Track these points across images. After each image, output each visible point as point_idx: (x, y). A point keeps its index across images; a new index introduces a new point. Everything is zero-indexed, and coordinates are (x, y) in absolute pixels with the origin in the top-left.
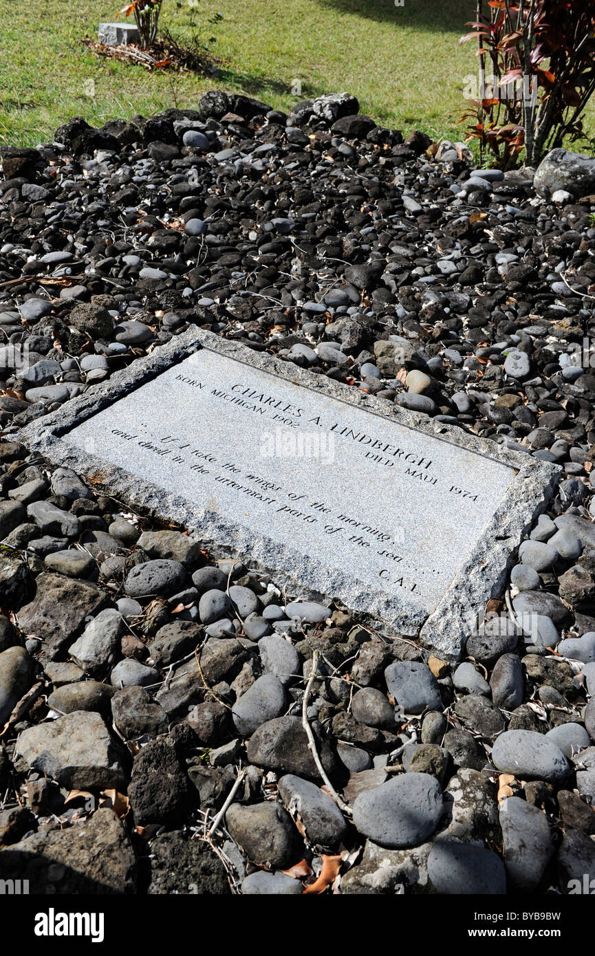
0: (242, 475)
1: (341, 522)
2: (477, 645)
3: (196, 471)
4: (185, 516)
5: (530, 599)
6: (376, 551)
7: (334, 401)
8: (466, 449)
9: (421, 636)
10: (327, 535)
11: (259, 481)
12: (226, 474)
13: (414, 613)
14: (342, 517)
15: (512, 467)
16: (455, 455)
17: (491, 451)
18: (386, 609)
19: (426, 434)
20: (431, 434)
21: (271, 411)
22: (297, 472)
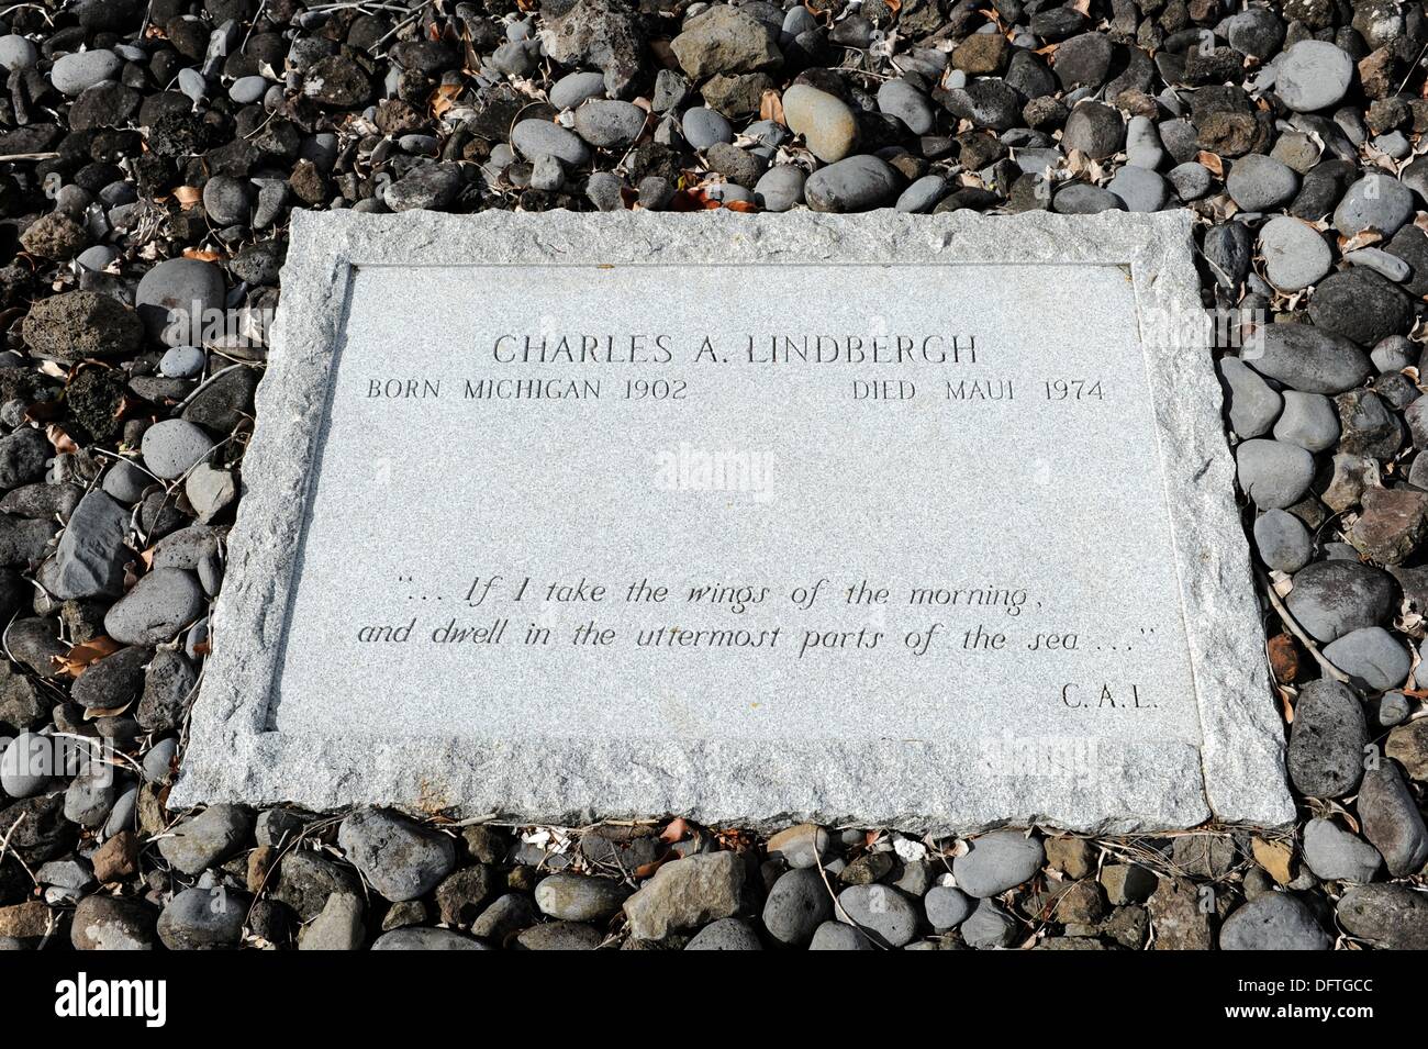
0: (676, 599)
1: (922, 609)
2: (1316, 778)
3: (589, 646)
4: (658, 790)
5: (1325, 599)
6: (1025, 646)
7: (703, 269)
8: (1011, 264)
9: (1217, 812)
10: (924, 662)
11: (717, 596)
12: (648, 617)
13: (1179, 768)
14: (918, 596)
15: (1112, 265)
16: (1001, 292)
17: (1060, 249)
18: (1132, 788)
19: (922, 265)
20: (928, 258)
21: (612, 376)
22: (765, 524)
